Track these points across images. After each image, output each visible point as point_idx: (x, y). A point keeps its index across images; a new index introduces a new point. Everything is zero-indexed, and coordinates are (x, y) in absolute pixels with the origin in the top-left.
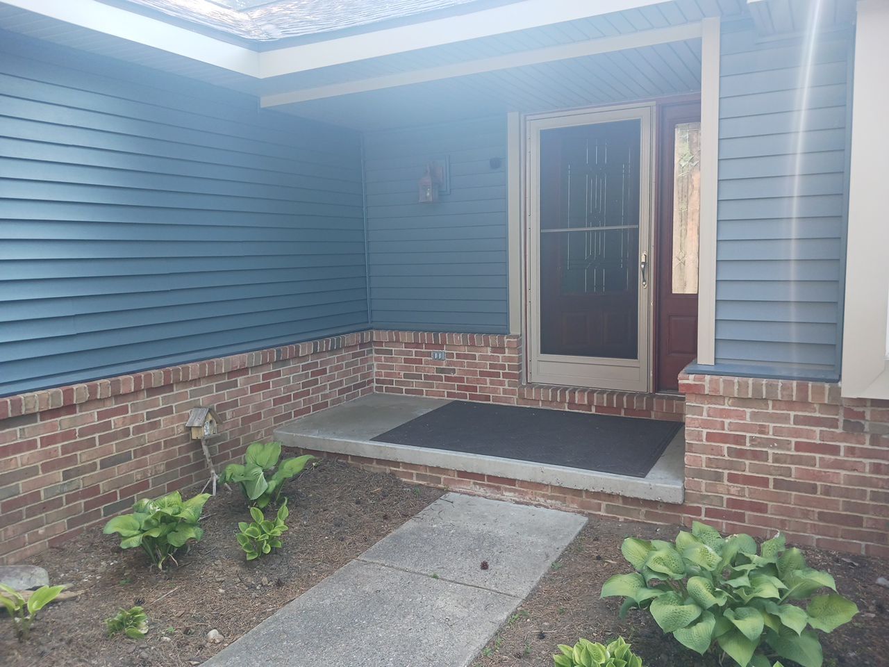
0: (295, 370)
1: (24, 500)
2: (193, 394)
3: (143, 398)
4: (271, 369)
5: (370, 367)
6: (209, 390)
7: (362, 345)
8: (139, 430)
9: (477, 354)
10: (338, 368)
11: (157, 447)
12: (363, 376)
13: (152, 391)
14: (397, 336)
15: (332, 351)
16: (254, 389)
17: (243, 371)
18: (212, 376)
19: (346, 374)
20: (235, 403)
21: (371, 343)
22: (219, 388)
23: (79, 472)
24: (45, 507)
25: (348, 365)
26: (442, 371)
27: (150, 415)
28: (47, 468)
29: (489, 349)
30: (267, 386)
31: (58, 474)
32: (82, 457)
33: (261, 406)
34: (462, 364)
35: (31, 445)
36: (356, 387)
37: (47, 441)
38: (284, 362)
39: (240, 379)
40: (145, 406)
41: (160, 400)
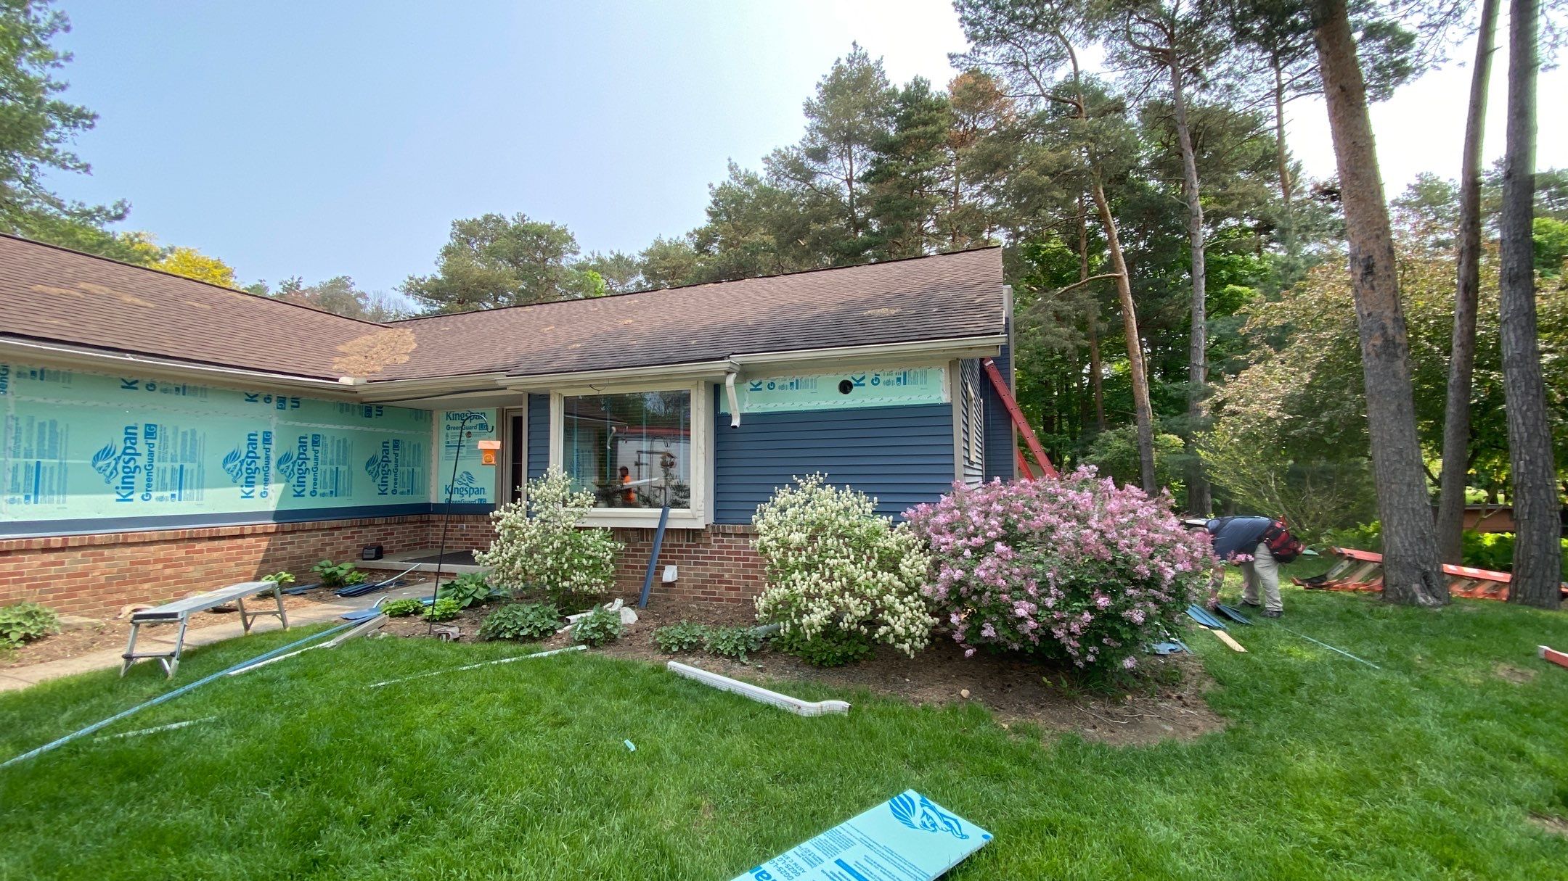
0: (373, 531)
1: (214, 573)
2: (307, 537)
3: (280, 536)
4: (356, 529)
5: (428, 534)
6: (317, 536)
7: (421, 522)
8: (276, 550)
10: (402, 533)
11: (284, 559)
12: (421, 539)
13: (284, 533)
14: (442, 517)
15: (398, 523)
16: (344, 538)
17: (338, 528)
18: (318, 529)
19: (408, 537)
20: (332, 544)
21: (428, 521)
22: (323, 535)
23: (243, 564)
24: (224, 577)
25: (410, 532)
27: (282, 544)
28: (228, 560)
29: (485, 522)
30: (353, 537)
31: (232, 564)
32: (246, 557)
33: (348, 547)
35: (222, 549)
36: (415, 544)
37: (229, 549)
38: (366, 526)
39: (336, 533)
40: (280, 539)
41: (289, 538)
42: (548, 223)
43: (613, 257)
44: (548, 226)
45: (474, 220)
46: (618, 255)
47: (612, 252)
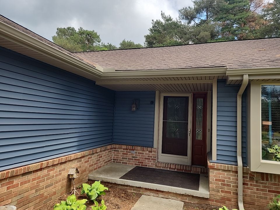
3: (59, 166)
4: (90, 156)
5: (112, 155)
7: (111, 149)
8: (56, 176)
9: (144, 153)
11: (60, 181)
12: (110, 158)
13: (62, 163)
14: (121, 146)
15: (104, 151)
16: (85, 162)
17: (84, 157)
18: (76, 159)
19: (106, 157)
21: (113, 148)
22: (77, 162)
25: (107, 155)
26: (134, 157)
27: (59, 171)
28: (32, 189)
29: (148, 152)
30: (88, 161)
31: (34, 191)
32: (41, 185)
33: (86, 167)
34: (139, 155)
35: (29, 181)
36: (108, 161)
37: (34, 180)
39: (83, 159)
40: (59, 168)
41: (63, 166)
42: (92, 31)
43: (108, 45)
44: (92, 32)
45: (64, 28)
46: (110, 45)
47: (108, 44)
